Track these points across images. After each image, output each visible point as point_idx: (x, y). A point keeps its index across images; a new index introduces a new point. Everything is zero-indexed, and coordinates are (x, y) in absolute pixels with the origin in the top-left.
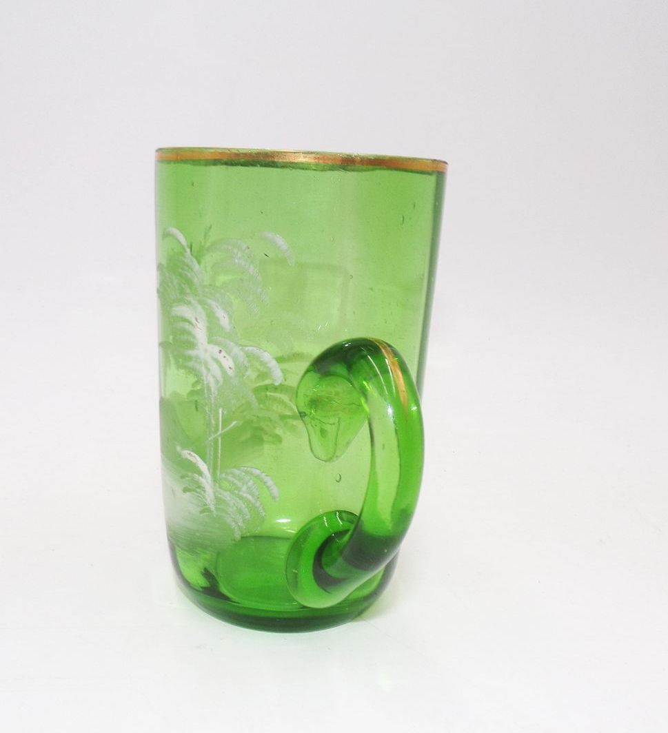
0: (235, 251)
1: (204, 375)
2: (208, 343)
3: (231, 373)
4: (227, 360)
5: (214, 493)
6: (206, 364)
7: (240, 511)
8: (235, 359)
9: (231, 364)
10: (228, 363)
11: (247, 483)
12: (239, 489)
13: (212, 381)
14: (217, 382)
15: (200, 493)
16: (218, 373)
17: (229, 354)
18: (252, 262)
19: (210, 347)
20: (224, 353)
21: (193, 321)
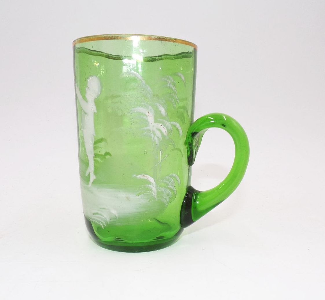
0: (168, 80)
1: (153, 137)
2: (155, 122)
3: (165, 134)
4: (164, 128)
5: (157, 190)
6: (153, 132)
7: (168, 195)
8: (167, 128)
9: (166, 130)
10: (164, 130)
11: (171, 181)
12: (168, 185)
13: (156, 139)
14: (159, 139)
15: (149, 193)
16: (160, 135)
17: (165, 126)
18: (174, 86)
19: (156, 124)
20: (162, 126)
21: (147, 114)
